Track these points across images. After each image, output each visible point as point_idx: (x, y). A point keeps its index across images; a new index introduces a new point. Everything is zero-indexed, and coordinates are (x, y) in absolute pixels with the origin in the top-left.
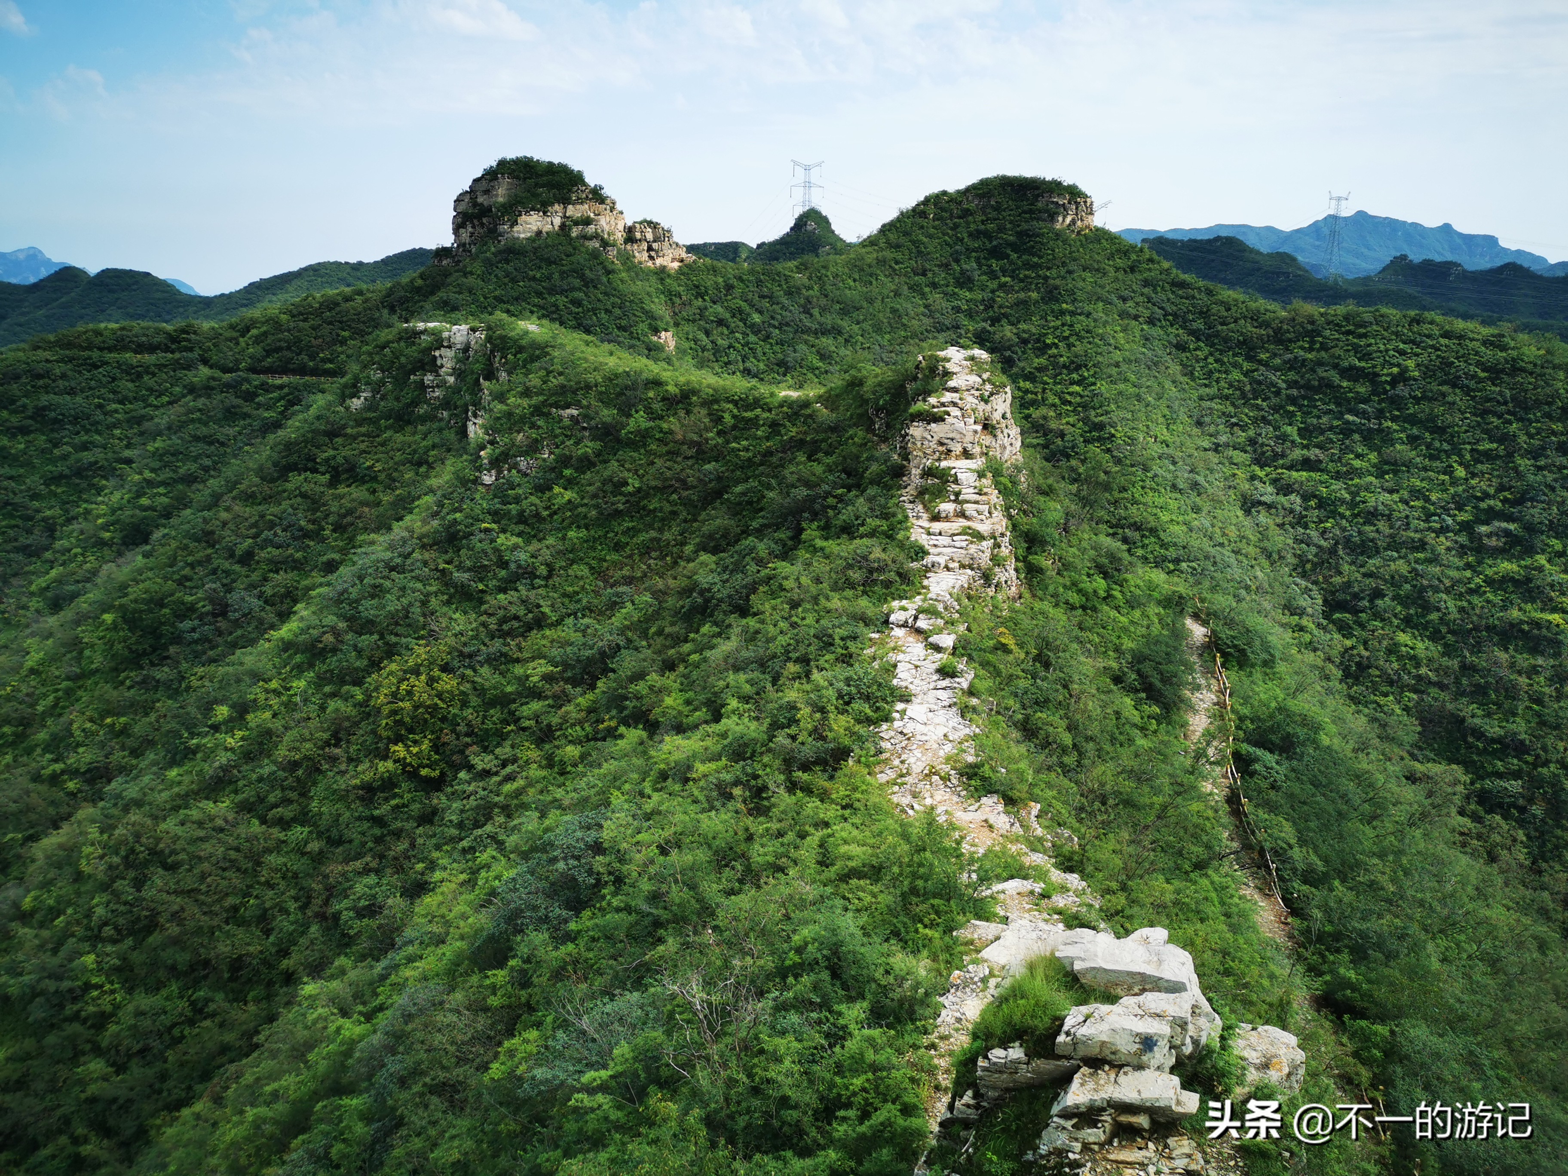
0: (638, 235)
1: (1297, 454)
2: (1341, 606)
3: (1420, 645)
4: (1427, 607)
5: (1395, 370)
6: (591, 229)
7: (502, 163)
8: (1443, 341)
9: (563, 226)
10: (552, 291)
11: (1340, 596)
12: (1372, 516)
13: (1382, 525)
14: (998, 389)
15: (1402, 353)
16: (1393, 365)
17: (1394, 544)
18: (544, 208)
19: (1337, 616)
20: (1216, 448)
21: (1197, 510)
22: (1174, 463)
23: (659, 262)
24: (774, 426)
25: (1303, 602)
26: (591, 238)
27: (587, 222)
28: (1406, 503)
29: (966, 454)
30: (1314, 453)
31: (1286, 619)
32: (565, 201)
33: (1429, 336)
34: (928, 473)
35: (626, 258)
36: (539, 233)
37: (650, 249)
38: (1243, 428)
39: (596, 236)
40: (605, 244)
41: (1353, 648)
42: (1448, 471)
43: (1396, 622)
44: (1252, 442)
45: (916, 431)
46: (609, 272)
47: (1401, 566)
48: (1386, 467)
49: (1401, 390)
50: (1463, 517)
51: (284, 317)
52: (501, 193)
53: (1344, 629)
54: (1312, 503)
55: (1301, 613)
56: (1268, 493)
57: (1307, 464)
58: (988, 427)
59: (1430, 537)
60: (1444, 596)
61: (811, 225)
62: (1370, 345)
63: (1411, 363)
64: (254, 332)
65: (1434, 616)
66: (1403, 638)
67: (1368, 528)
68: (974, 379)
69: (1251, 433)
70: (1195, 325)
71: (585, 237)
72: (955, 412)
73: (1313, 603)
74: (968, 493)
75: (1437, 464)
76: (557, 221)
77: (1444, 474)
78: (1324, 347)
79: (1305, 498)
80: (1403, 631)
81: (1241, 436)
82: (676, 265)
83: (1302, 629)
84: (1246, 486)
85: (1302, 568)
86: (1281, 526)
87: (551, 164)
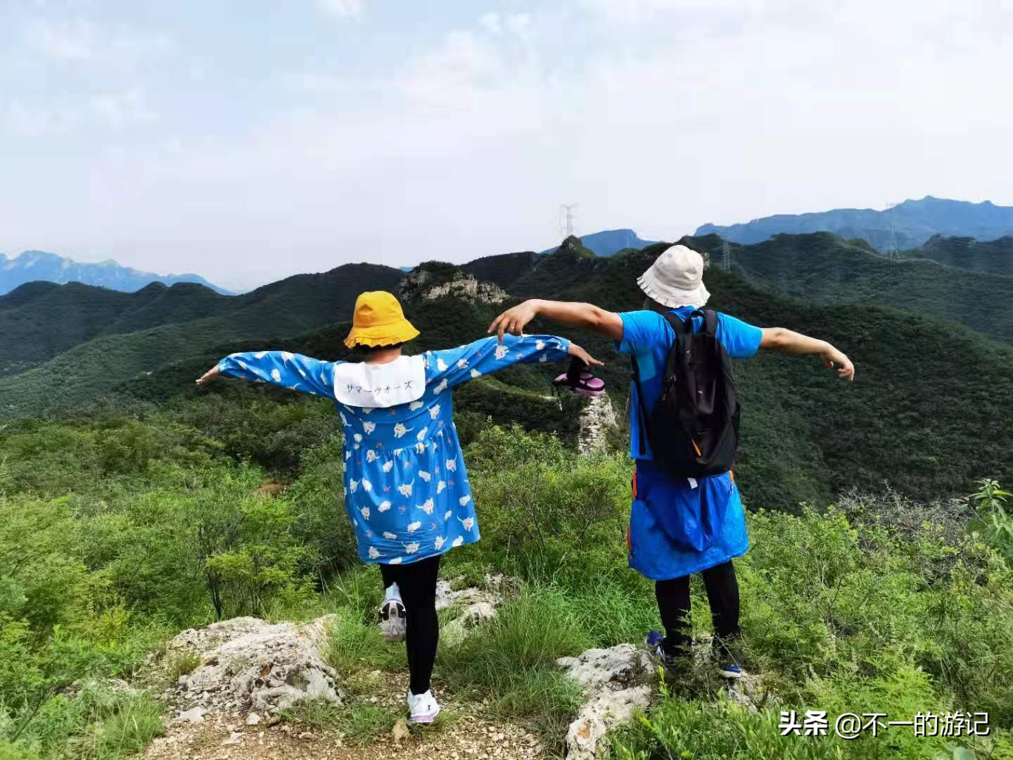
0: (483, 290)
1: (812, 379)
2: (833, 455)
3: (870, 474)
4: (873, 455)
5: (860, 336)
6: (463, 292)
7: (422, 264)
8: (884, 321)
9: (450, 292)
10: (448, 323)
11: (833, 450)
12: (849, 410)
13: (852, 415)
14: (606, 402)
15: (863, 327)
16: (859, 334)
17: (857, 423)
18: (442, 285)
19: (830, 460)
20: (772, 378)
21: (758, 410)
22: (748, 387)
23: (493, 301)
24: (544, 410)
25: (814, 454)
26: (463, 296)
27: (460, 288)
28: (865, 403)
29: (595, 424)
30: (821, 379)
31: (803, 463)
32: (451, 281)
33: (877, 319)
34: (585, 430)
35: (478, 301)
36: (440, 296)
37: (489, 295)
38: (786, 367)
39: (466, 294)
40: (469, 297)
41: (837, 476)
42: (886, 386)
43: (859, 463)
44: (790, 374)
45: (581, 418)
46: (471, 312)
47: (860, 435)
48: (856, 385)
49: (862, 346)
50: (892, 409)
51: (322, 336)
52: (422, 278)
53: (833, 466)
54: (820, 404)
55: (811, 459)
56: (796, 399)
57: (818, 385)
58: (603, 414)
59: (875, 420)
60: (882, 449)
61: (571, 245)
62: (848, 324)
63: (866, 333)
64: (308, 343)
65: (878, 459)
66: (862, 470)
67: (846, 416)
68: (599, 401)
69: (790, 369)
70: (762, 314)
71: (460, 296)
72: (591, 412)
73: (817, 454)
74: (594, 435)
75: (880, 383)
76: (448, 290)
77: (884, 388)
78: (826, 324)
79: (817, 401)
80: (863, 467)
81: (785, 371)
82: (501, 301)
83: (811, 467)
84: (786, 397)
85: (813, 436)
86: (803, 416)
87: (444, 263)
